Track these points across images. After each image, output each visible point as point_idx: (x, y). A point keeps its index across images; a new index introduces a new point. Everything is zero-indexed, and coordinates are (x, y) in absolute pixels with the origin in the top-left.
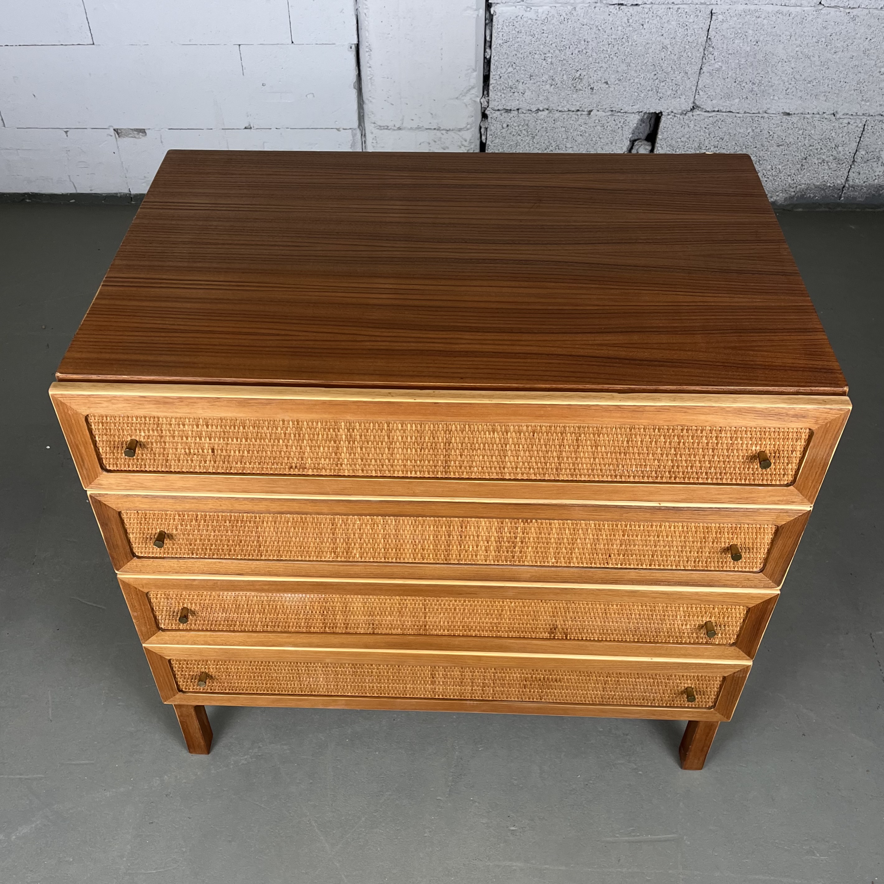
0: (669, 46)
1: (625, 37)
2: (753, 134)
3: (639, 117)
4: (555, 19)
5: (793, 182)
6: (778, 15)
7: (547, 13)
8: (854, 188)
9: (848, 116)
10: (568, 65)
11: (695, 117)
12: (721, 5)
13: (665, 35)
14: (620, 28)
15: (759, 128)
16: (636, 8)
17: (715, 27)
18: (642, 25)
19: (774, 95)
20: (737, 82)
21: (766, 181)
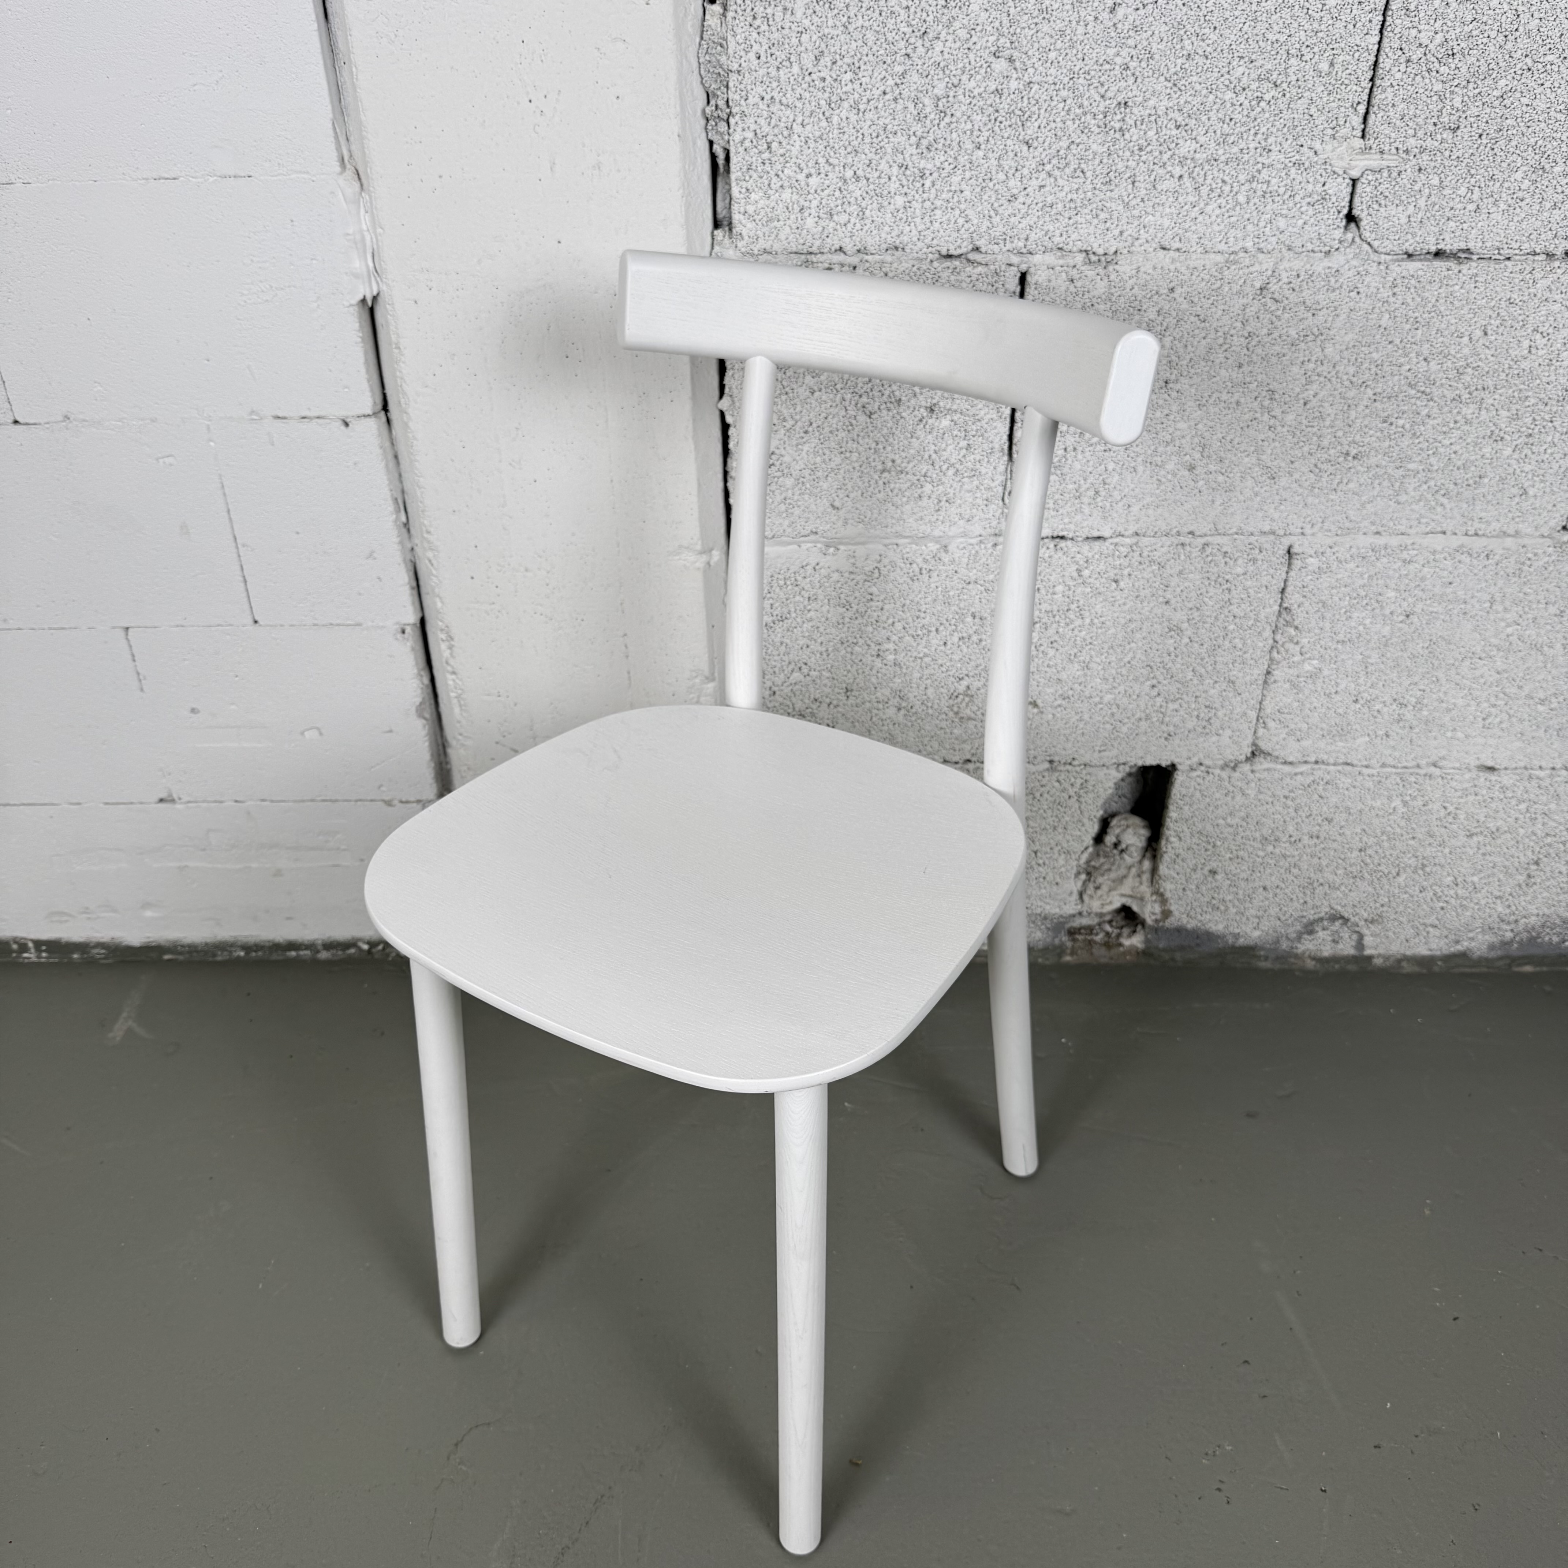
0: (1185, 626)
1: (1073, 607)
2: (1405, 810)
3: (1119, 776)
4: (898, 570)
5: (1508, 911)
6: (1459, 556)
7: (878, 558)
10: (936, 667)
11: (1257, 775)
12: (1313, 534)
13: (1173, 601)
14: (1060, 588)
15: (1419, 798)
16: (1097, 544)
17: (1300, 585)
18: (1116, 581)
19: (1454, 730)
20: (1362, 702)
21: (1442, 908)
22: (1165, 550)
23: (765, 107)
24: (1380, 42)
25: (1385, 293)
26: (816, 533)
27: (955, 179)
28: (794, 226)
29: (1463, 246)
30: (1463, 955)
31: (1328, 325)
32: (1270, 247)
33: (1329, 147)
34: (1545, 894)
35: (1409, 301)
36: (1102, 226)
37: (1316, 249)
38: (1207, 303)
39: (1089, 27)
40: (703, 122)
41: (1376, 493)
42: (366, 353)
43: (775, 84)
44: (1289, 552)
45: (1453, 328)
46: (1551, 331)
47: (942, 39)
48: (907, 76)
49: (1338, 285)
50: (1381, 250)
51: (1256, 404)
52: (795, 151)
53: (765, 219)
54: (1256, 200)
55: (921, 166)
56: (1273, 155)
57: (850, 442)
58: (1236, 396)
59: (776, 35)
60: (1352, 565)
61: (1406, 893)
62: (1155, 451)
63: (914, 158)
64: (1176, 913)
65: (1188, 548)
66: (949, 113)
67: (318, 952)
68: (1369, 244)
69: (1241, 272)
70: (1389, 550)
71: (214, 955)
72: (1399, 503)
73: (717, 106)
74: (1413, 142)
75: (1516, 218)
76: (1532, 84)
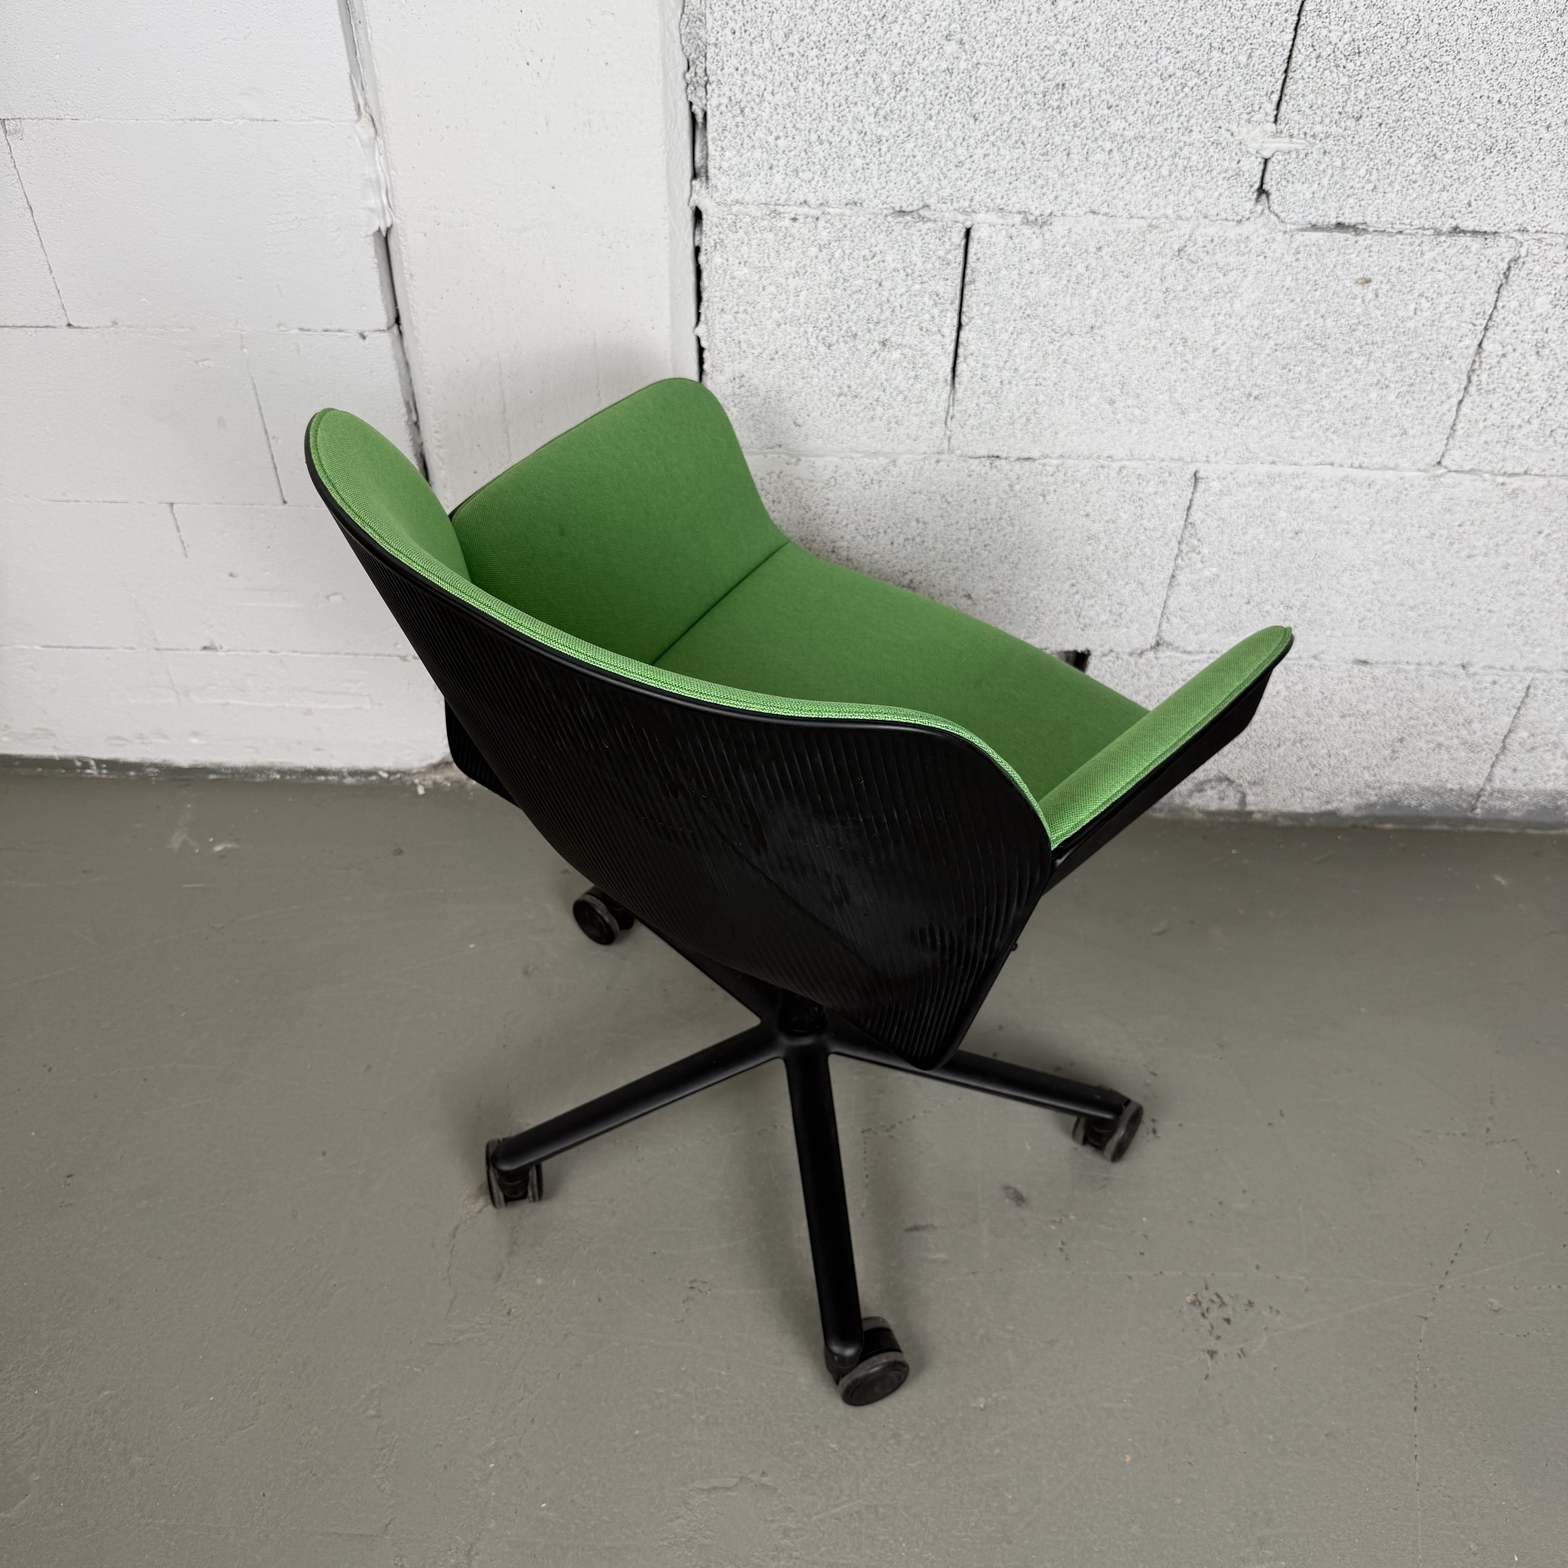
0: (1102, 535)
4: (852, 480)
5: (1373, 779)
6: (1343, 485)
7: (835, 469)
8: (1503, 794)
9: (1494, 671)
11: (1160, 661)
12: (1216, 462)
13: (1092, 514)
14: (994, 500)
15: (1300, 685)
16: (1027, 464)
17: (1203, 505)
18: (1044, 496)
19: (1333, 629)
20: (1252, 604)
21: (1316, 775)
22: (1085, 471)
23: (739, 77)
24: (1294, 39)
25: (1288, 258)
26: (780, 446)
27: (909, 146)
28: (764, 181)
29: (1360, 220)
30: (1333, 814)
31: (1237, 284)
32: (1188, 215)
33: (1244, 130)
34: (1407, 766)
35: (1310, 266)
36: (1038, 191)
37: (1230, 218)
38: (1130, 262)
39: (1032, 17)
40: (684, 85)
41: (1273, 428)
42: (381, 276)
43: (748, 57)
44: (1195, 475)
45: (1348, 291)
46: (1435, 296)
47: (900, 22)
48: (867, 54)
49: (1248, 249)
50: (1287, 220)
51: (1170, 349)
52: (766, 116)
53: (738, 174)
54: (1177, 174)
55: (879, 133)
56: (1195, 135)
57: (812, 369)
58: (1153, 343)
59: (750, 14)
60: (1250, 489)
61: (1285, 761)
62: (1080, 387)
63: (873, 125)
65: (1106, 470)
66: (904, 89)
67: (344, 777)
68: (1277, 215)
69: (1161, 236)
70: (1283, 478)
71: (253, 777)
72: (1293, 438)
73: (696, 73)
74: (1318, 128)
75: (1408, 198)
76: (1429, 81)
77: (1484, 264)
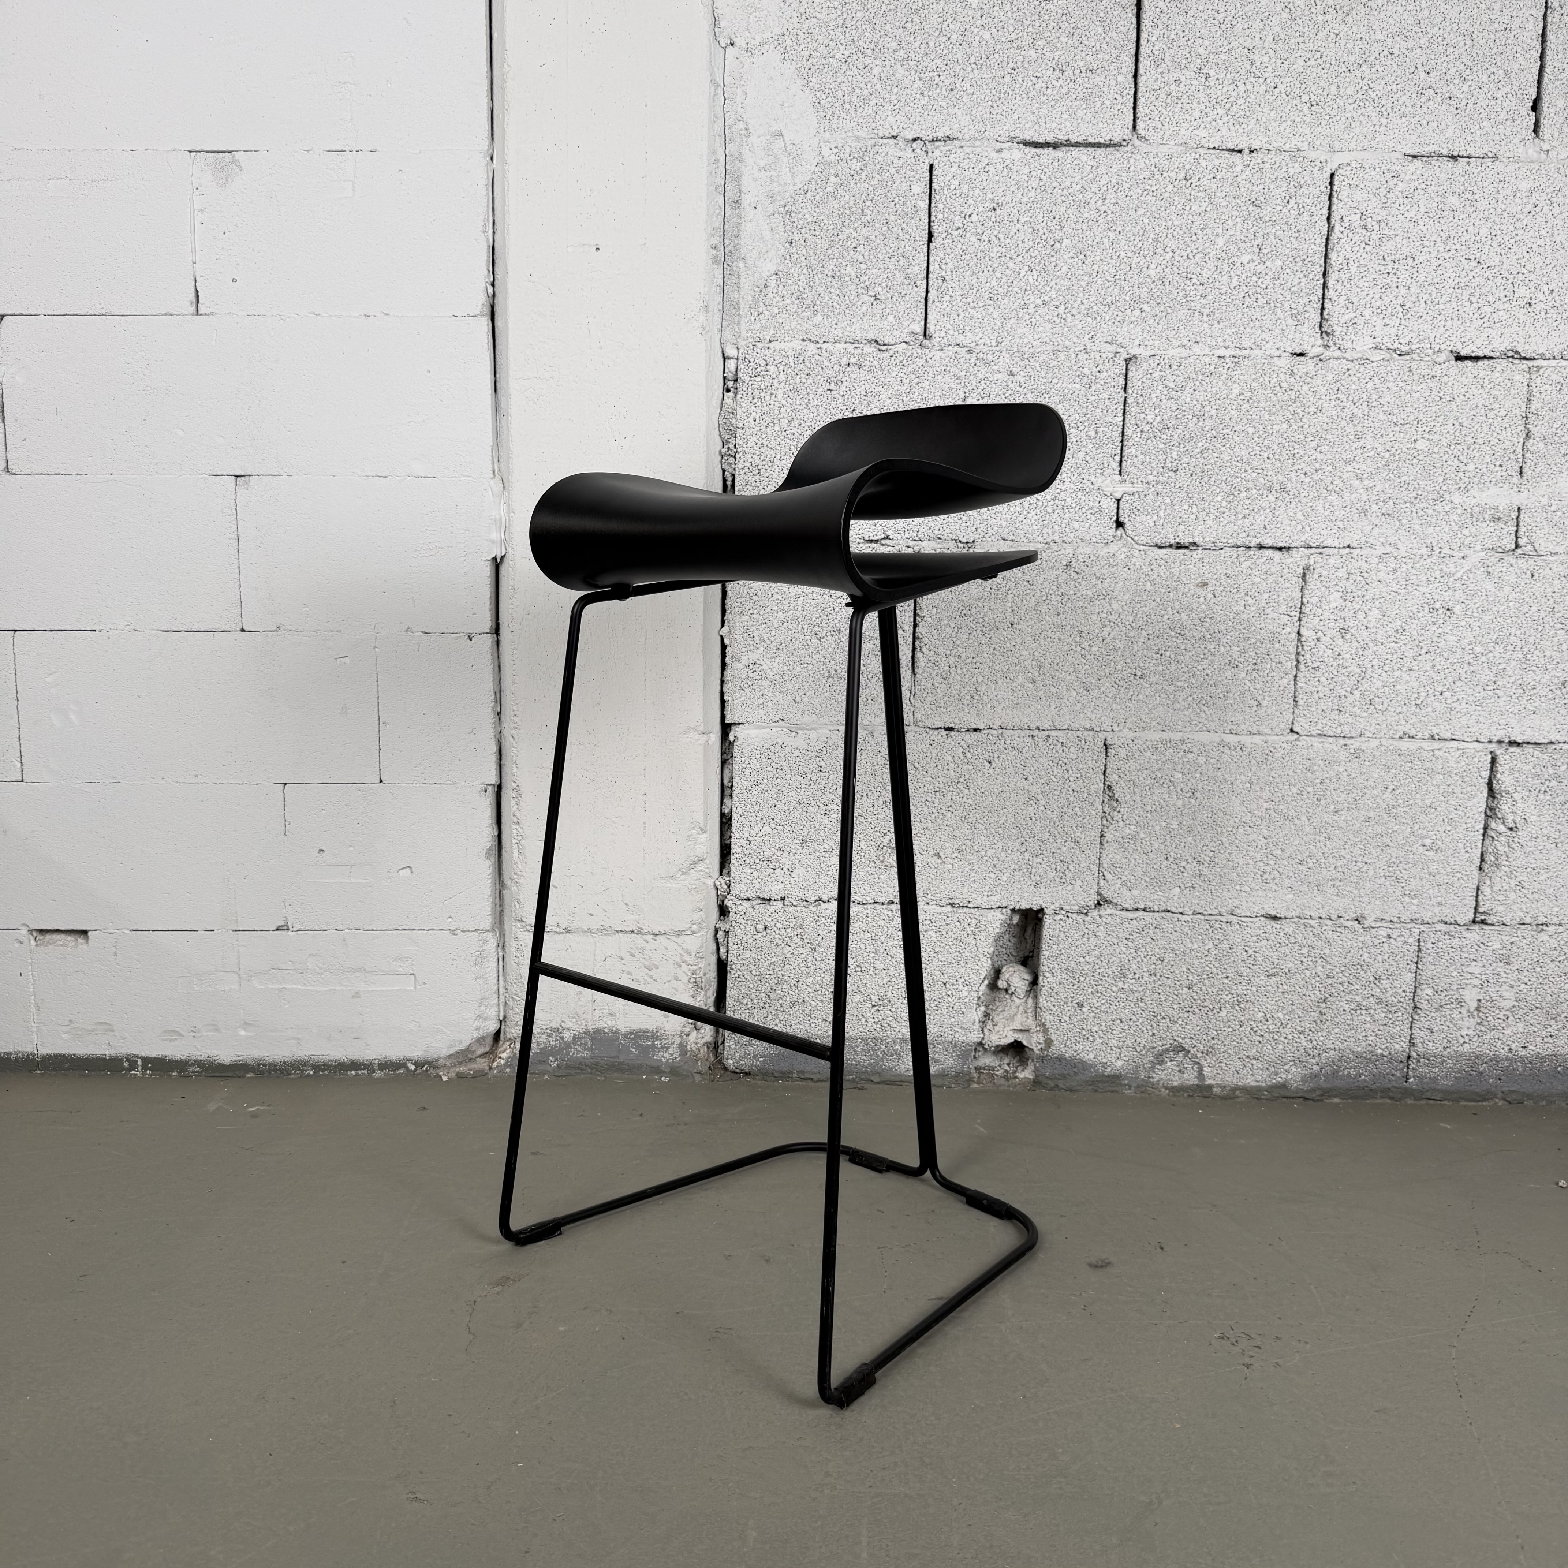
0: (1040, 797)
1: (961, 780)
2: (1216, 952)
3: (1003, 917)
5: (1310, 1046)
6: (1222, 749)
7: (825, 740)
8: (1428, 1059)
9: (1385, 925)
11: (1104, 920)
12: (1120, 731)
13: (1030, 777)
14: (951, 766)
15: (1225, 942)
16: (975, 734)
17: (1115, 768)
18: (990, 762)
21: (1260, 1042)
22: (1022, 739)
23: (757, 447)
24: (1124, 420)
25: (1146, 569)
26: (783, 720)
29: (1191, 540)
30: (1283, 1086)
31: (1112, 589)
32: (1070, 540)
33: (1101, 479)
34: (1337, 1030)
35: (1162, 574)
36: (964, 524)
37: (1099, 541)
38: (1033, 574)
40: (720, 458)
41: (1158, 702)
42: (491, 592)
43: (763, 434)
44: (1105, 744)
45: (1193, 592)
46: (1256, 594)
49: (1115, 564)
50: (1140, 542)
51: (1073, 639)
52: (775, 475)
54: (1060, 510)
56: (1068, 483)
58: (1060, 633)
59: (766, 408)
60: (1149, 754)
61: (1229, 1027)
64: (1055, 1042)
65: (1036, 739)
68: (1132, 539)
69: (1055, 553)
70: (1173, 743)
72: (1175, 710)
73: (728, 449)
74: (1151, 478)
75: (1222, 524)
76: (1218, 446)
77: (1286, 569)
